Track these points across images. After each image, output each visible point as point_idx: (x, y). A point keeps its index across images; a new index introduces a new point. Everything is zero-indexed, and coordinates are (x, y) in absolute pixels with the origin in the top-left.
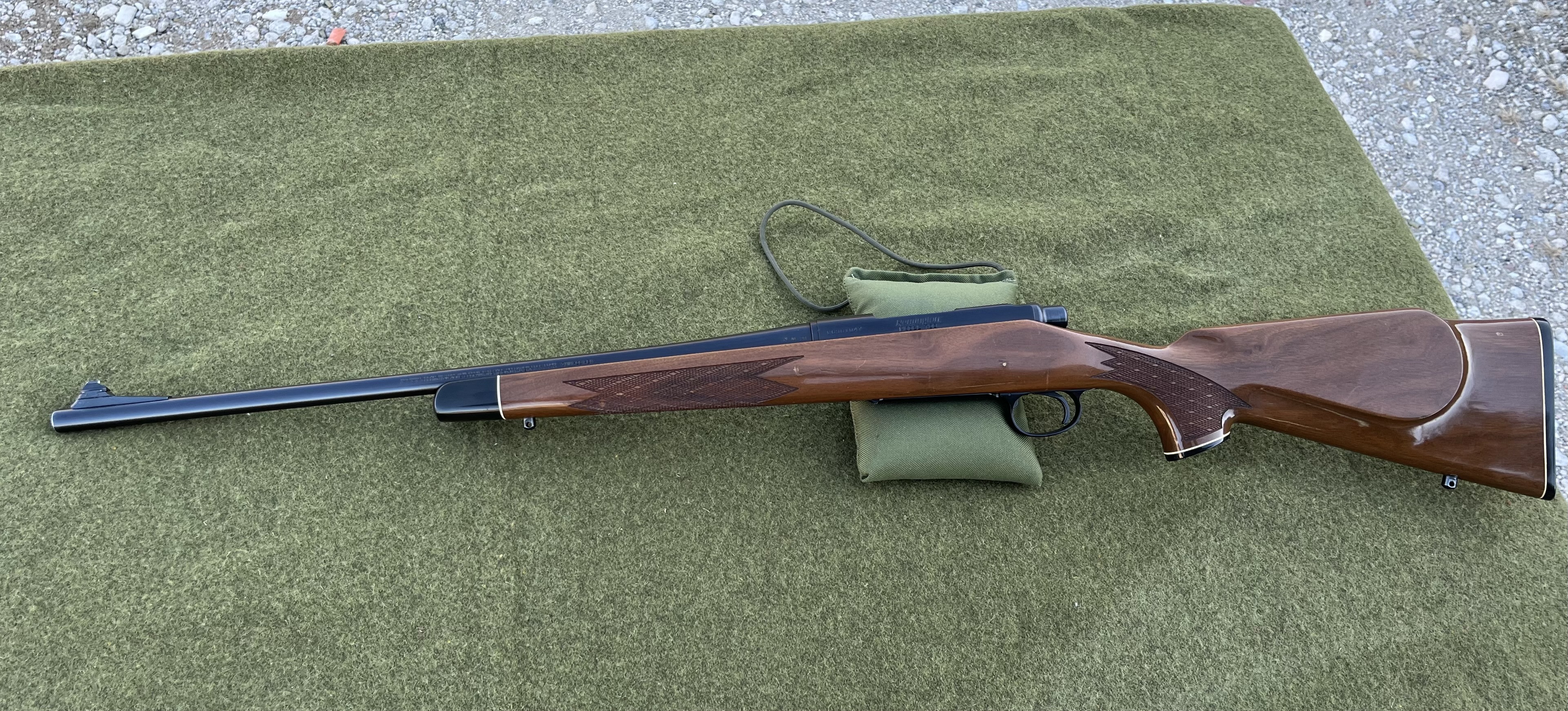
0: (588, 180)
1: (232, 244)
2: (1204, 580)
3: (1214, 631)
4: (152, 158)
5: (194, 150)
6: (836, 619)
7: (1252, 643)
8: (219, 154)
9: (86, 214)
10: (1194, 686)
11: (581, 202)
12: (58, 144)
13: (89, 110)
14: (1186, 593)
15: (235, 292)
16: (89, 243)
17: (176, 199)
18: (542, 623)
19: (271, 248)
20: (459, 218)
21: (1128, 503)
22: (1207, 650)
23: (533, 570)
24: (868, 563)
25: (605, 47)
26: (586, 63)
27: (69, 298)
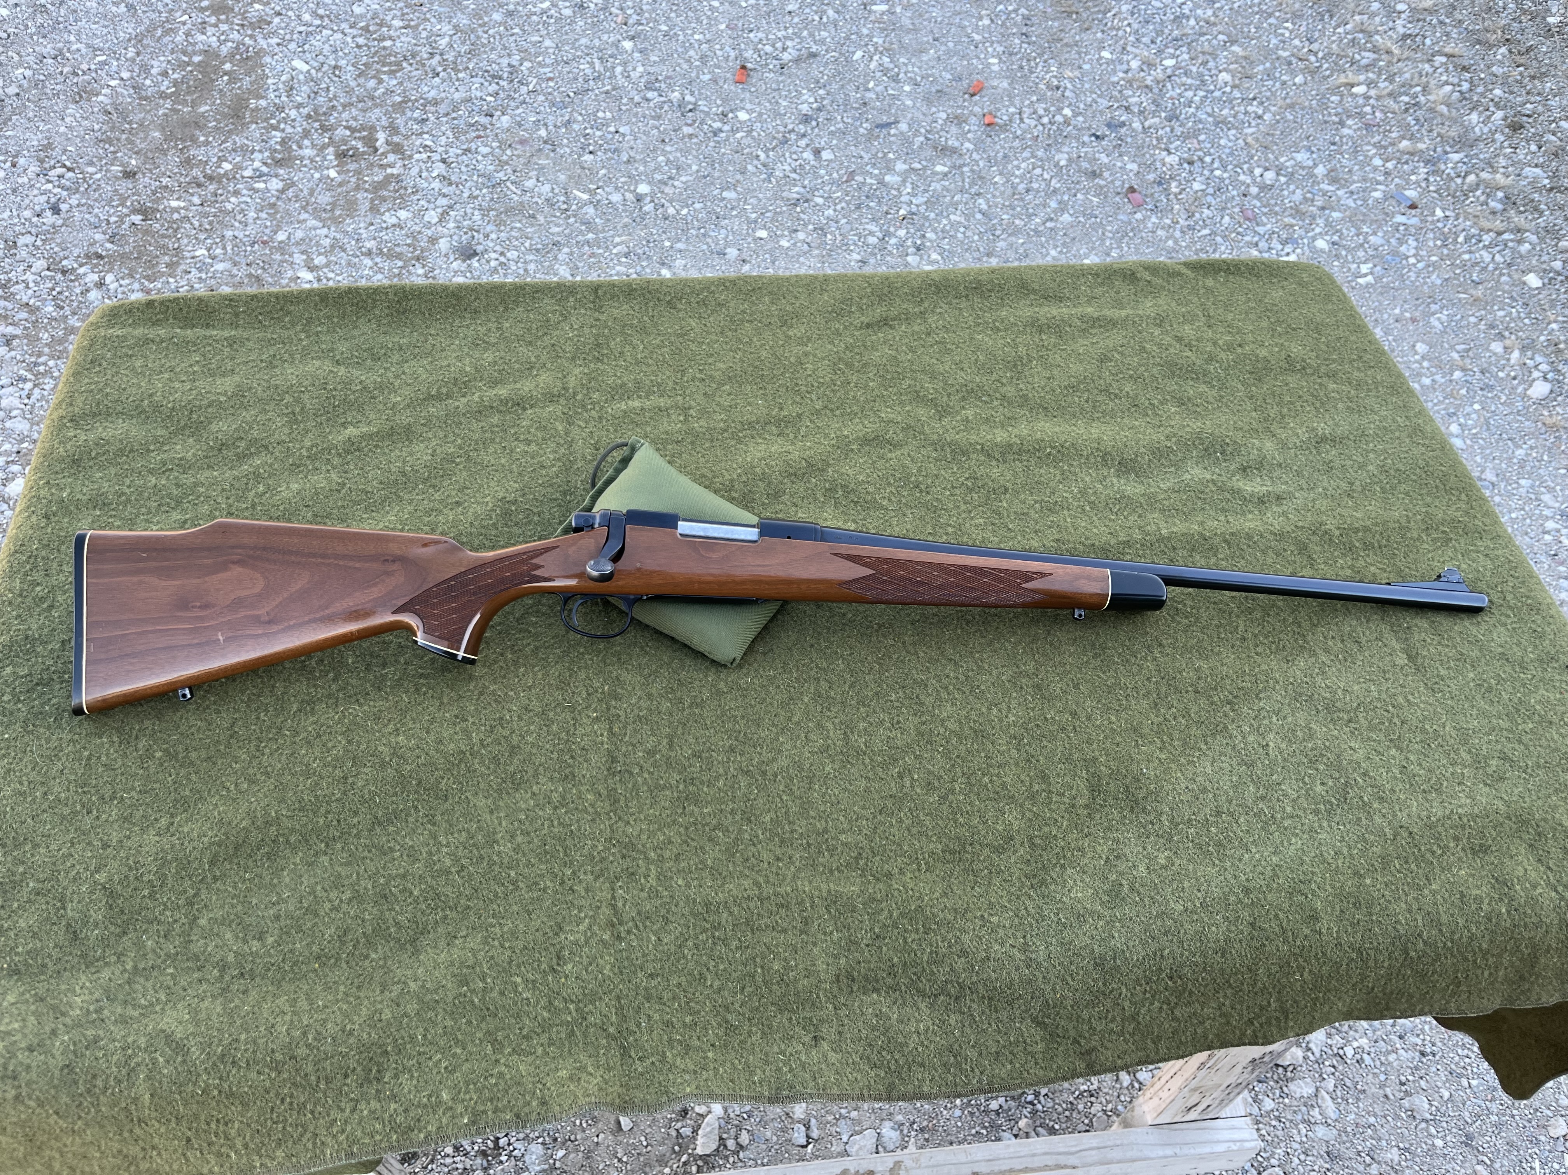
0: (679, 398)
1: (352, 447)
2: (1267, 754)
3: (1278, 800)
4: (282, 374)
5: (320, 368)
6: (912, 778)
7: (1316, 812)
8: (342, 371)
9: (221, 420)
10: (1260, 848)
11: (673, 417)
12: (197, 362)
13: (226, 334)
14: (1250, 765)
15: (354, 487)
16: (222, 445)
17: (302, 409)
18: (632, 773)
19: (387, 451)
20: (560, 428)
21: (1191, 685)
22: (1272, 816)
23: (625, 727)
24: (942, 730)
25: (697, 287)
26: (680, 300)
27: (202, 490)
